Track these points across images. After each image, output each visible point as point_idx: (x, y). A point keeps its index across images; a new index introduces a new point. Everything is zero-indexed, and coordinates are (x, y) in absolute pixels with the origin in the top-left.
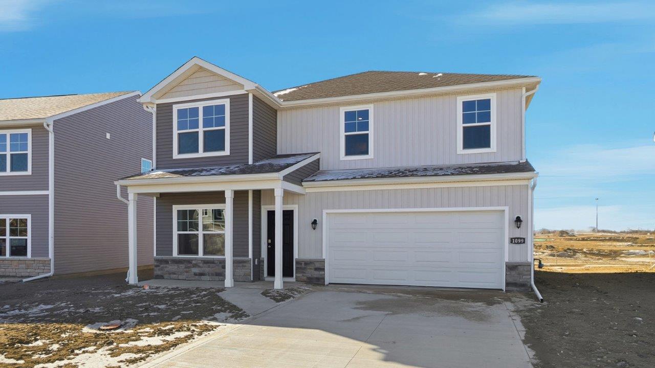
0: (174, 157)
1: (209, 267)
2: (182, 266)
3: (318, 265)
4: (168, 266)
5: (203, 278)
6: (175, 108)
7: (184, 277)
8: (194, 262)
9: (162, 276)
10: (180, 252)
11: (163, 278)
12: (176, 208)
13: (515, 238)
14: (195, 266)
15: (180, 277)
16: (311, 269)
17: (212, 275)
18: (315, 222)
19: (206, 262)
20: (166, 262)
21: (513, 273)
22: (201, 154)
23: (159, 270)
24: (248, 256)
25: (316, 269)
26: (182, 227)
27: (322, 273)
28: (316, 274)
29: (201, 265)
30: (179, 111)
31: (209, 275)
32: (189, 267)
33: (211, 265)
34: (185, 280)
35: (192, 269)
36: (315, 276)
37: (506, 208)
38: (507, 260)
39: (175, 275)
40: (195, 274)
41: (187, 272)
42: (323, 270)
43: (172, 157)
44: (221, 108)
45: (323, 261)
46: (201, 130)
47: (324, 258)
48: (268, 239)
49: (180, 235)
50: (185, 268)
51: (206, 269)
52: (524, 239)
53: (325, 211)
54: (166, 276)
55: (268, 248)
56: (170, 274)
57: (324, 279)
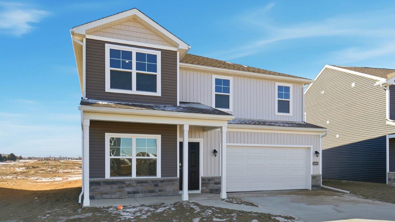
0: (106, 91)
3: (217, 181)
5: (136, 195)
6: (108, 47)
7: (118, 196)
8: (127, 182)
12: (108, 136)
13: (315, 162)
14: (128, 186)
15: (113, 196)
16: (212, 183)
17: (145, 192)
20: (98, 183)
21: (315, 180)
22: (134, 91)
25: (216, 183)
27: (219, 186)
28: (216, 187)
29: (135, 185)
30: (111, 50)
31: (142, 193)
32: (122, 187)
33: (145, 184)
34: (119, 198)
36: (215, 188)
37: (312, 147)
38: (312, 173)
39: (107, 195)
40: (129, 193)
41: (119, 191)
43: (105, 90)
44: (153, 58)
45: (220, 178)
46: (134, 72)
47: (220, 175)
50: (119, 188)
52: (318, 162)
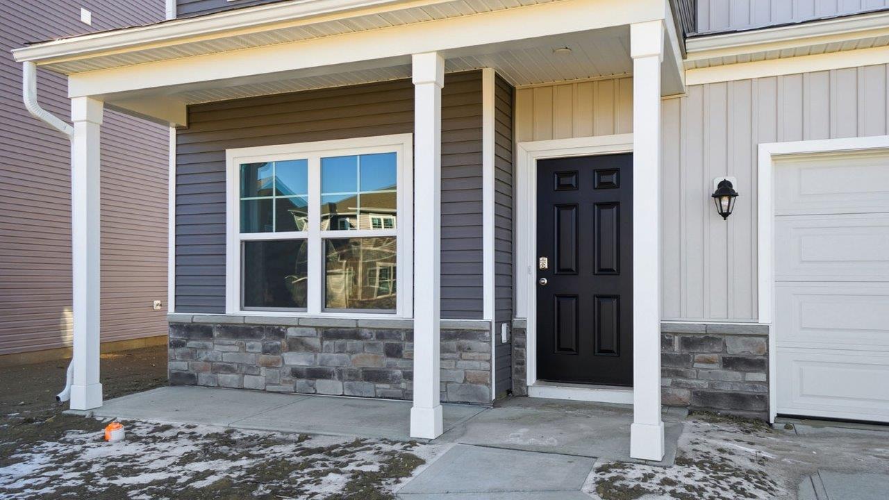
1: (342, 349)
2: (257, 345)
4: (209, 344)
9: (191, 377)
10: (249, 300)
11: (196, 384)
18: (725, 190)
19: (331, 333)
23: (184, 357)
24: (479, 313)
26: (254, 216)
35: (285, 355)
42: (761, 364)
48: (540, 254)
49: (248, 246)
51: (332, 358)
53: (766, 150)
54: (203, 378)
55: (539, 287)
56: (216, 370)
57: (764, 399)
